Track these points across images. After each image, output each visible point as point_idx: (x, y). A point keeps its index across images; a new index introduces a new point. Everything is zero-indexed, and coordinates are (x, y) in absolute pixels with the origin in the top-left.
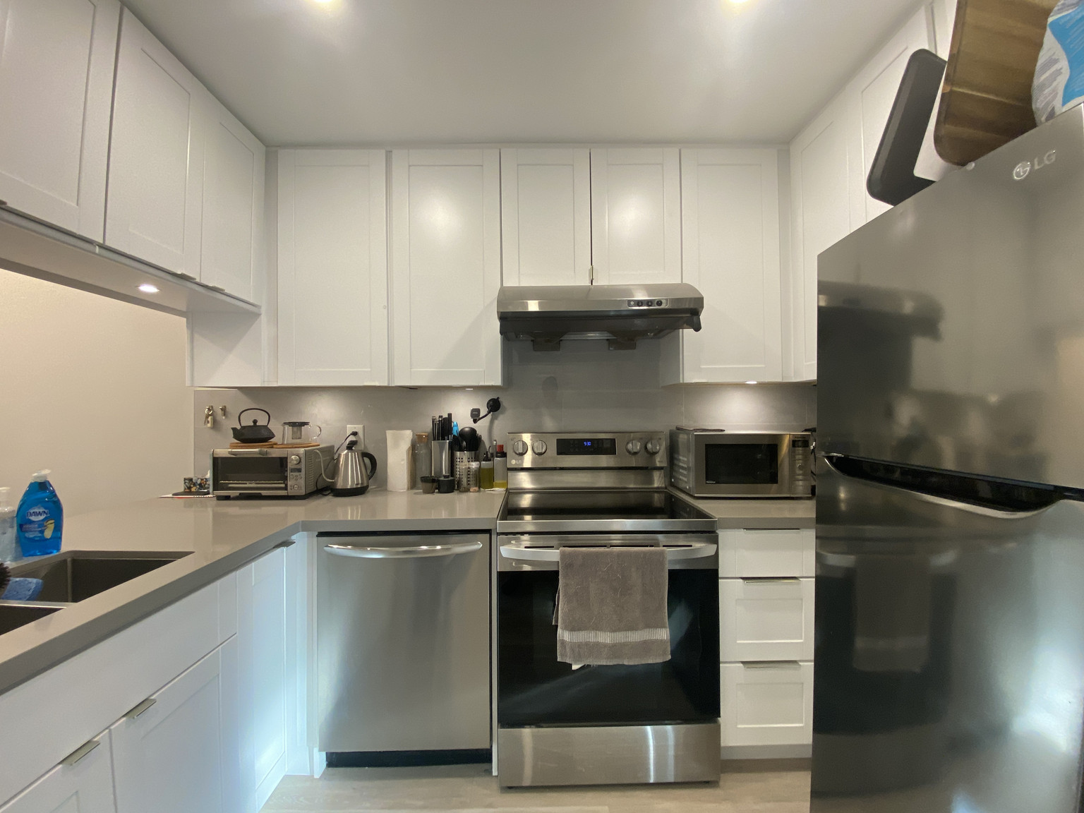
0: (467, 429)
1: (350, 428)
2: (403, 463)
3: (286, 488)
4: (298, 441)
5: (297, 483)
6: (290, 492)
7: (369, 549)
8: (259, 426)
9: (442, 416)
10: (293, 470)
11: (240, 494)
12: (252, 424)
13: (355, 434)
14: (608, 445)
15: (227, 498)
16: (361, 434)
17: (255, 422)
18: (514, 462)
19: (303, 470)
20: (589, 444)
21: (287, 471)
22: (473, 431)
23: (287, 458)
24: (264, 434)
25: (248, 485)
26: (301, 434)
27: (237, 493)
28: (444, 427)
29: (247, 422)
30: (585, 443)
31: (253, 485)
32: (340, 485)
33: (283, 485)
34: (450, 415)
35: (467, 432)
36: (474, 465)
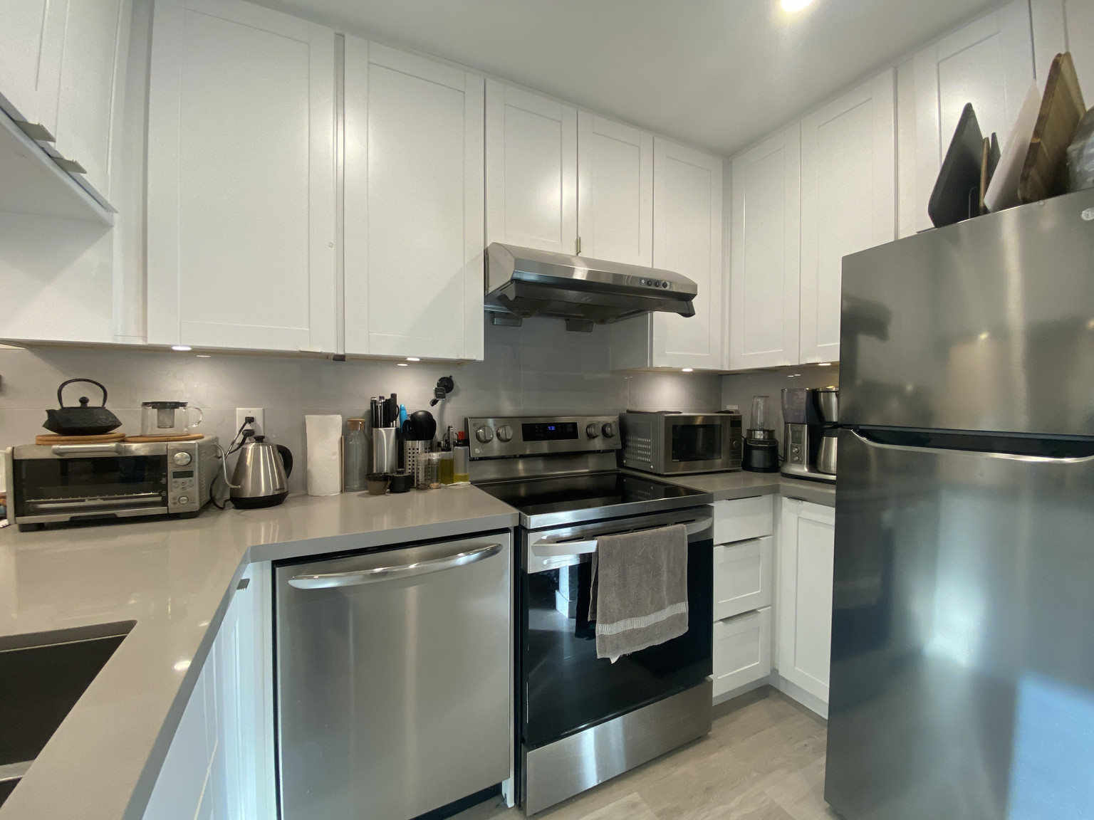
0: (420, 413)
1: (242, 413)
2: (334, 457)
3: (164, 502)
4: (169, 431)
5: (182, 493)
6: (173, 508)
7: (316, 577)
8: (90, 408)
9: (383, 398)
10: (177, 475)
11: (72, 518)
12: (79, 405)
13: (250, 420)
14: (571, 430)
15: (40, 527)
16: (259, 421)
17: (84, 401)
18: (477, 451)
19: (196, 474)
20: (553, 428)
21: (166, 476)
22: (428, 415)
23: (166, 456)
24: (102, 421)
25: (88, 503)
26: (173, 422)
27: (66, 517)
28: (387, 410)
29: (72, 401)
30: (549, 427)
31: (99, 502)
32: (249, 492)
33: (159, 499)
34: (394, 396)
35: (421, 417)
36: (435, 456)
